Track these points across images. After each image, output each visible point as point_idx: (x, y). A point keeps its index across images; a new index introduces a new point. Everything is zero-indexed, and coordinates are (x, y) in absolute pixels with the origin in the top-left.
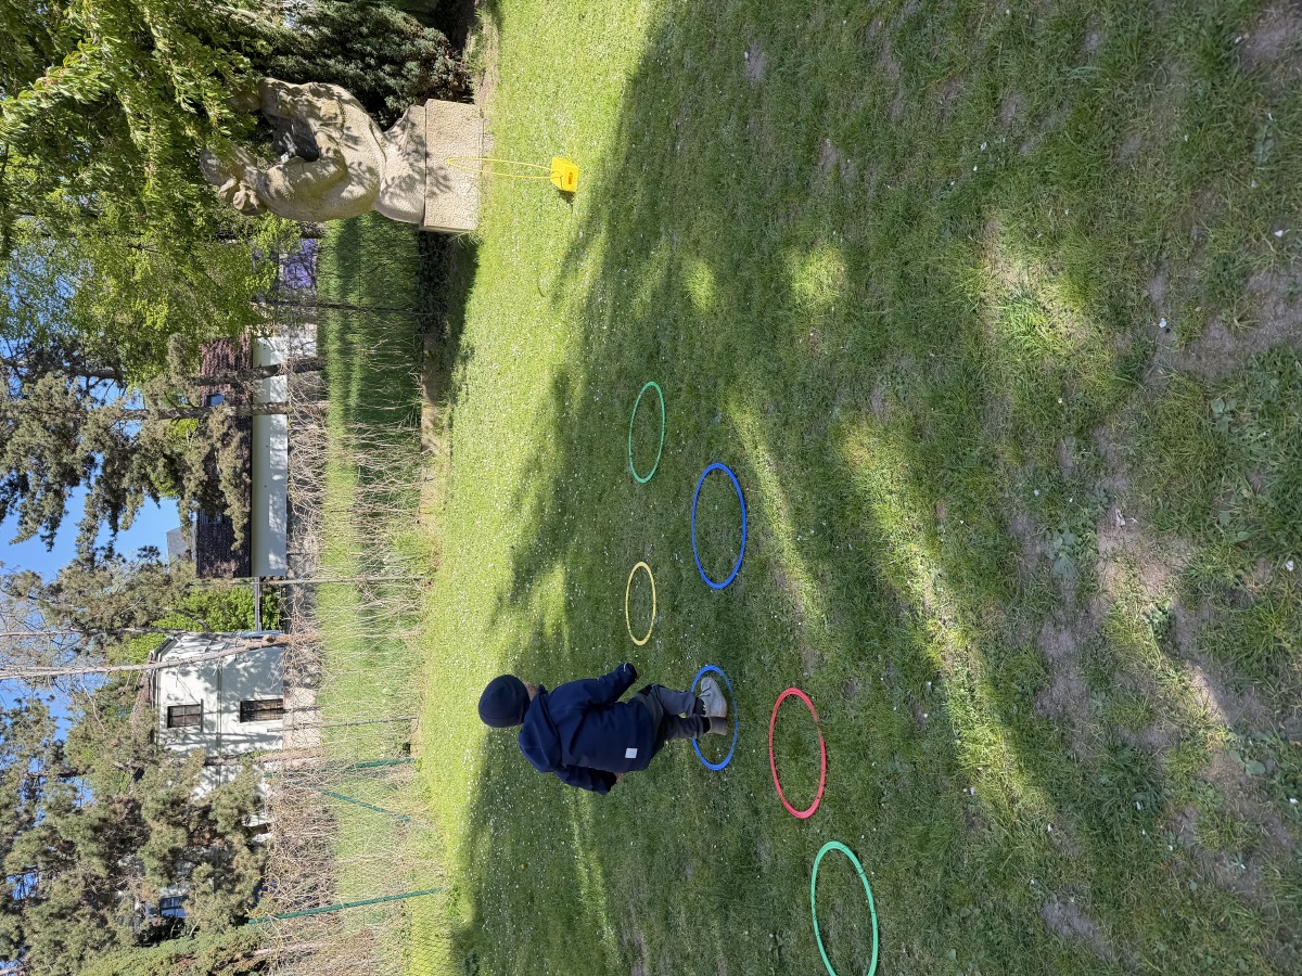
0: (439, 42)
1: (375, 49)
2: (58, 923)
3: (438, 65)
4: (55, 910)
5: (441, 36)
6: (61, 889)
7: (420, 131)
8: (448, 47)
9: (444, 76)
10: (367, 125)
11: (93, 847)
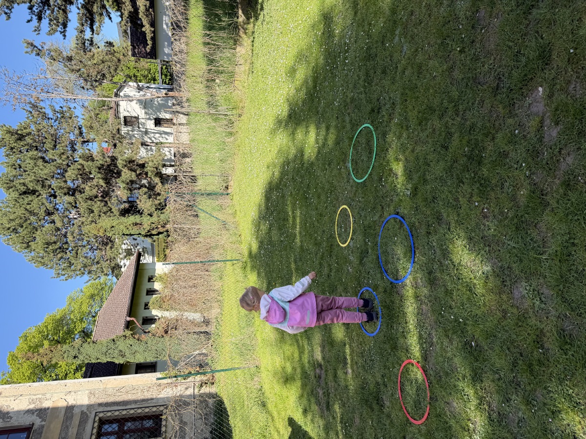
2: (89, 202)
4: (88, 197)
6: (89, 189)
11: (99, 175)
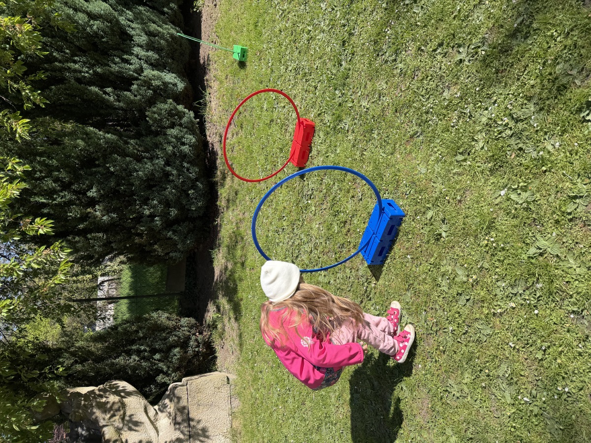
0: (192, 326)
1: (148, 346)
3: (192, 343)
5: (192, 320)
7: (183, 403)
8: (197, 327)
9: (197, 349)
10: (143, 410)
